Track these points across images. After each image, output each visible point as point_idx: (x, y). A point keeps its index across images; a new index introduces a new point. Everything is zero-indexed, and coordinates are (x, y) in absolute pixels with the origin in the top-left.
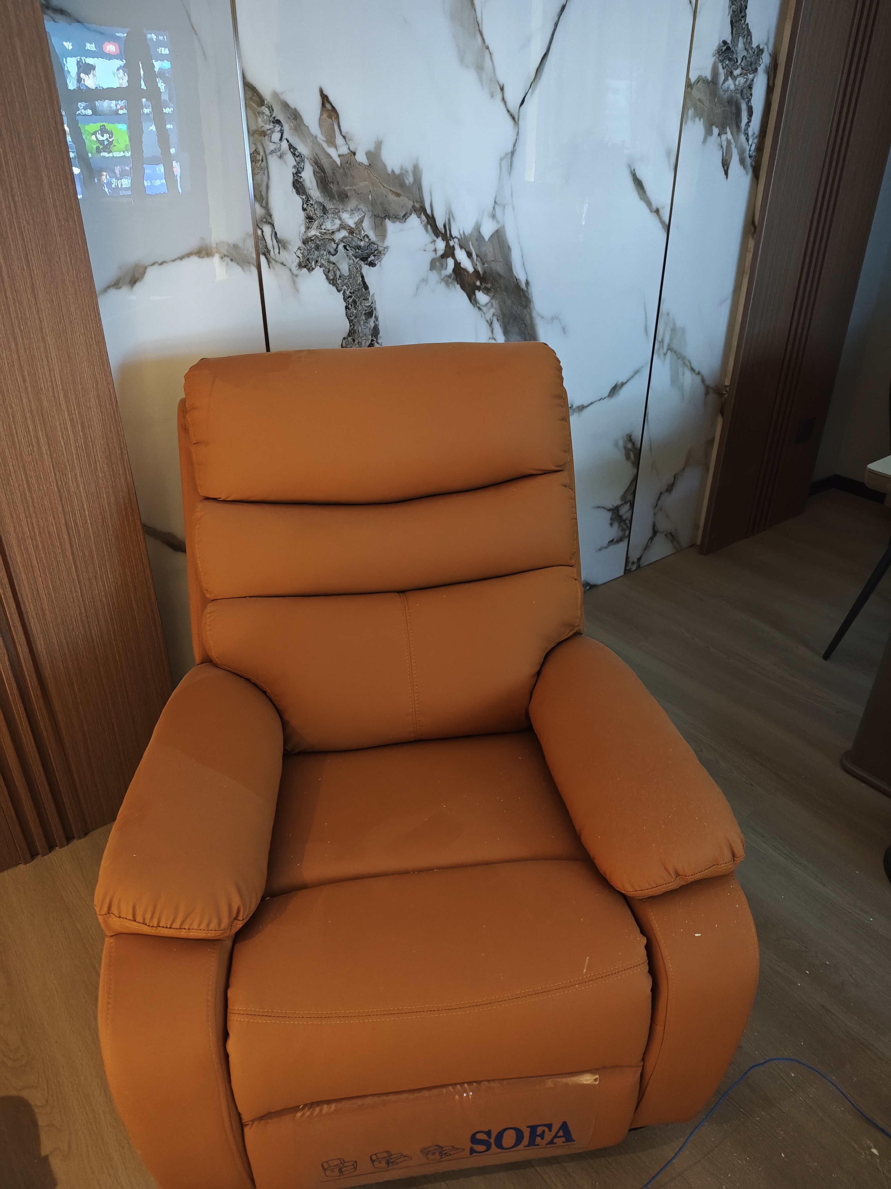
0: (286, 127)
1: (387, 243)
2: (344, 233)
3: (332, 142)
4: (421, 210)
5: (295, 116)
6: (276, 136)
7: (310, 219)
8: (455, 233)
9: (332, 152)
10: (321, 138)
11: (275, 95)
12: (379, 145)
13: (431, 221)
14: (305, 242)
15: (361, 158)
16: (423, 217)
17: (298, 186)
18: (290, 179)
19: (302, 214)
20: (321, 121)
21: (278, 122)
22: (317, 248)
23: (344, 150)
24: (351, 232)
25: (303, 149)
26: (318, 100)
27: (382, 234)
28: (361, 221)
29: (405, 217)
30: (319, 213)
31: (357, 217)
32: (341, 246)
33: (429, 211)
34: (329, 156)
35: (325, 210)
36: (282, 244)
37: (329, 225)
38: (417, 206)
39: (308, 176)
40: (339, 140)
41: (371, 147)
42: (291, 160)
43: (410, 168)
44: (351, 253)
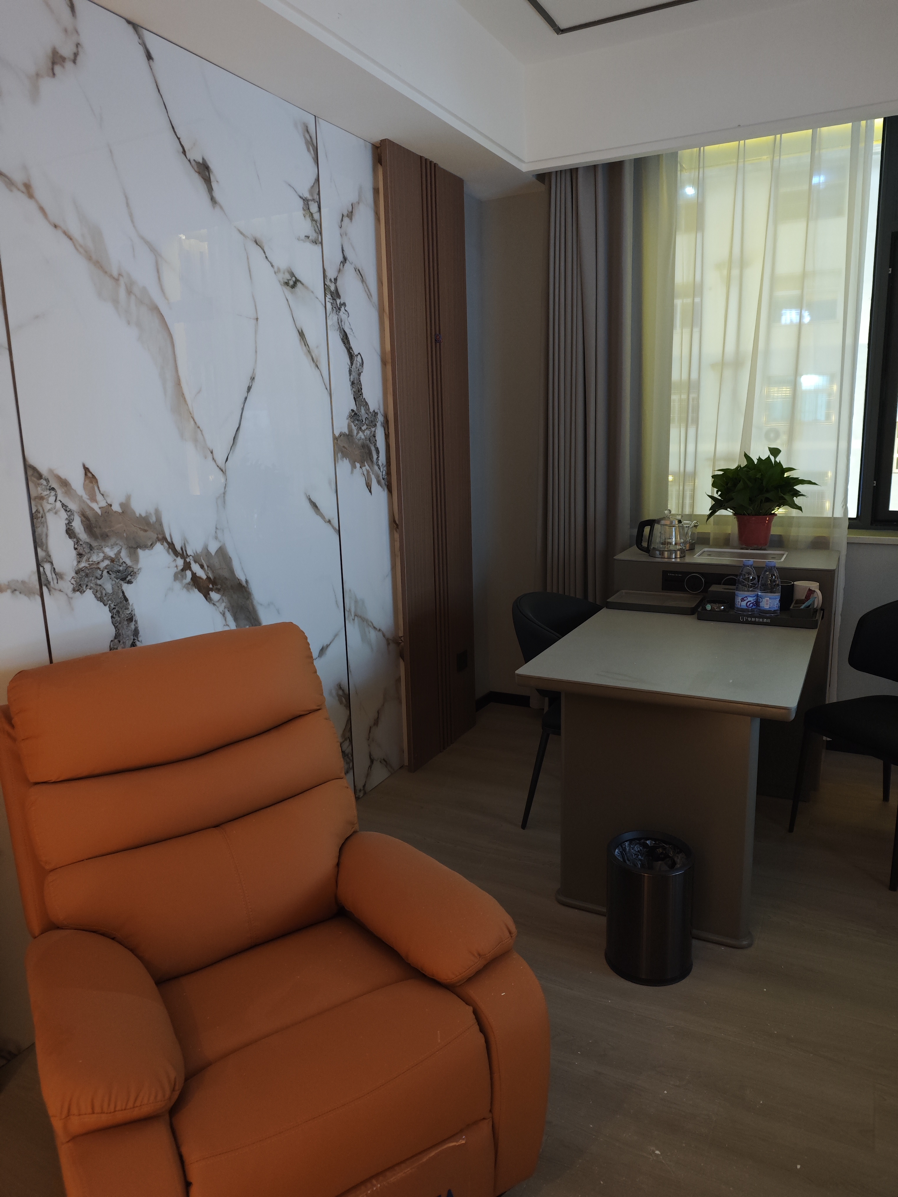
0: (59, 492)
1: (139, 566)
2: (107, 562)
3: (93, 499)
4: (163, 539)
5: (65, 484)
6: (52, 499)
7: (80, 555)
8: (190, 552)
9: (95, 506)
10: (85, 497)
11: (51, 471)
12: (128, 498)
13: (171, 546)
14: (77, 573)
15: (116, 508)
16: (165, 544)
17: (70, 532)
18: (64, 528)
19: (74, 553)
20: (85, 487)
21: (53, 489)
22: (87, 575)
23: (103, 504)
24: (112, 561)
25: (72, 506)
26: (82, 471)
27: (136, 560)
28: (119, 552)
29: (152, 545)
30: (87, 550)
31: (116, 549)
32: (105, 573)
33: (169, 540)
34: (92, 509)
35: (91, 548)
36: (59, 576)
37: (95, 558)
38: (160, 537)
39: (77, 525)
40: (99, 497)
41: (123, 500)
42: (63, 515)
43: (152, 511)
44: (113, 576)
